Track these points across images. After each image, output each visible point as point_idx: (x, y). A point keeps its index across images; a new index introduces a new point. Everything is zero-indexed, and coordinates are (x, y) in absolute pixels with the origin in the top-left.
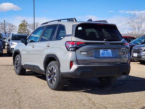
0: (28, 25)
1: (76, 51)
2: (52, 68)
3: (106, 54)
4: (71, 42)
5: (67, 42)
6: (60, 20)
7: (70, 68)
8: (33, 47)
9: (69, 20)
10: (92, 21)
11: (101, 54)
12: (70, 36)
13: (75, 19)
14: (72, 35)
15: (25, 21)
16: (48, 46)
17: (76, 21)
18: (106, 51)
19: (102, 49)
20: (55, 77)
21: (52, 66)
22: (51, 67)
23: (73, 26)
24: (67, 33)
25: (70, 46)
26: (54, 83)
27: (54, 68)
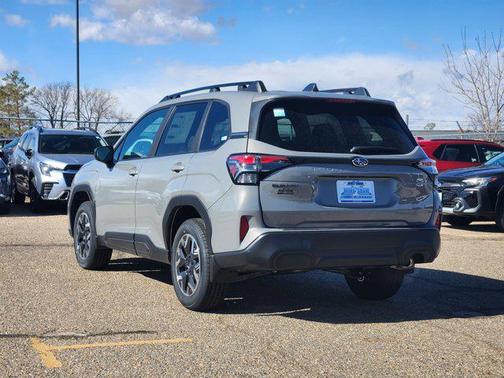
0: (31, 93)
1: (258, 184)
2: (190, 242)
3: (356, 194)
4: (246, 157)
5: (232, 155)
6: (217, 88)
7: (242, 239)
8: (133, 175)
9: (245, 86)
10: (316, 90)
11: (339, 196)
12: (242, 137)
13: (261, 83)
14: (248, 134)
15: (20, 77)
16: (177, 171)
17: (264, 89)
18: (358, 186)
19: (343, 177)
20: (197, 272)
21: (188, 235)
22: (185, 239)
23: (254, 105)
24: (235, 129)
25: (243, 168)
26: (194, 291)
27: (194, 240)
